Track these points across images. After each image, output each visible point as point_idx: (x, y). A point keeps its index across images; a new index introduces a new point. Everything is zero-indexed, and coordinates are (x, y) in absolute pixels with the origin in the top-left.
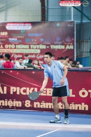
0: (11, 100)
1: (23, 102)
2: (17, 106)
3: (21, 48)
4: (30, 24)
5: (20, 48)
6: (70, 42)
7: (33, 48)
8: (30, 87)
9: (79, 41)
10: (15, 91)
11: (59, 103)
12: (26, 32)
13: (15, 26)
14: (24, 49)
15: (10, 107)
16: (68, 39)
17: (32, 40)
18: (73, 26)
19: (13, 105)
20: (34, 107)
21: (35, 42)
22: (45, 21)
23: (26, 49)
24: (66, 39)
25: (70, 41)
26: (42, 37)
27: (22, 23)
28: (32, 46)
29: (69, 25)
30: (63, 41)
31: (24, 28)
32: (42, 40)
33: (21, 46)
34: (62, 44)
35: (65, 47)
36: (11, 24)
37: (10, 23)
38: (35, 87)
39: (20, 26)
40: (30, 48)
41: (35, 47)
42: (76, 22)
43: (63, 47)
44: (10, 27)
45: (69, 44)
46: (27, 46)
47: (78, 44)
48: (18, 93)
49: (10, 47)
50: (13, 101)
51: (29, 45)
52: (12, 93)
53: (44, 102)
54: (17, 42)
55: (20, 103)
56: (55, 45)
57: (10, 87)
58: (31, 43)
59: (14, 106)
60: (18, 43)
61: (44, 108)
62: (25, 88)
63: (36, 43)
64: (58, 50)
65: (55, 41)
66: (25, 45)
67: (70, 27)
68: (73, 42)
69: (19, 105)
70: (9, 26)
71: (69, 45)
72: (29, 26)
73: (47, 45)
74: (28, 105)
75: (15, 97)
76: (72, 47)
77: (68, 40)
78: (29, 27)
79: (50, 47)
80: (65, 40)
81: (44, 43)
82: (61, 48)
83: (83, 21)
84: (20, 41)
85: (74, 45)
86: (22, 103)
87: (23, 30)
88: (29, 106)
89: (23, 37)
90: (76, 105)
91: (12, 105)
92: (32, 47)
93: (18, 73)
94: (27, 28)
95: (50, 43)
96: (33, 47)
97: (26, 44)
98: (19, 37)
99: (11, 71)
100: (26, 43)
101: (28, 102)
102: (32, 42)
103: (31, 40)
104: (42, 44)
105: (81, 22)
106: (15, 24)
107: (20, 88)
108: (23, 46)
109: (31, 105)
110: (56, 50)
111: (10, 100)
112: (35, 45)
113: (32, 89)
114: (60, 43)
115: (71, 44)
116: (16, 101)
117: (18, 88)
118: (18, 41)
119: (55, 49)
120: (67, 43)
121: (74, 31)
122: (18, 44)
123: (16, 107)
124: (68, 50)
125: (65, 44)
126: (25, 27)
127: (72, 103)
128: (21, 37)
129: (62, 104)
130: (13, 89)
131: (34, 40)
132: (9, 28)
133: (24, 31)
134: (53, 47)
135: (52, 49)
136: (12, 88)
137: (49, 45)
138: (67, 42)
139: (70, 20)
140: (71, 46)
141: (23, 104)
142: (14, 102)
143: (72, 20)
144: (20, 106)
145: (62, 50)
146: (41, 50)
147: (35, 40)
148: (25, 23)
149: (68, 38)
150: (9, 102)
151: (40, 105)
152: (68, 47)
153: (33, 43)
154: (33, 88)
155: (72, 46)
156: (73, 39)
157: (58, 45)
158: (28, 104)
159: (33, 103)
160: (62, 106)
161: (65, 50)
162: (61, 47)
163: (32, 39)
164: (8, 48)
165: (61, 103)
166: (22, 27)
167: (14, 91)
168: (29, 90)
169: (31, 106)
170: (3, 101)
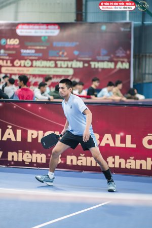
0: (29, 152)
1: (49, 155)
2: (39, 161)
3: (42, 66)
4: (57, 27)
5: (39, 67)
6: (123, 57)
7: (61, 67)
9: (139, 55)
10: (34, 137)
11: (109, 157)
12: (50, 39)
13: (31, 29)
14: (46, 67)
15: (26, 163)
16: (121, 52)
17: (61, 53)
18: (128, 30)
19: (32, 160)
20: (67, 163)
21: (65, 57)
22: (81, 22)
23: (50, 67)
24: (117, 52)
25: (124, 55)
26: (77, 48)
27: (43, 24)
28: (59, 63)
29: (122, 29)
30: (112, 56)
31: (46, 32)
32: (76, 53)
33: (41, 63)
34: (110, 61)
35: (116, 65)
36: (25, 27)
37: (23, 24)
39: (40, 29)
40: (56, 66)
41: (64, 64)
42: (134, 24)
43: (111, 65)
44: (23, 30)
45: (122, 60)
46: (52, 64)
47: (137, 60)
49: (22, 65)
50: (31, 153)
51: (55, 61)
52: (29, 140)
53: (84, 155)
54: (35, 56)
55: (44, 156)
56: (98, 61)
57: (27, 131)
58: (58, 58)
59: (33, 161)
60: (36, 58)
61: (84, 166)
62: (51, 132)
63: (67, 58)
64: (103, 69)
65: (99, 54)
66: (48, 62)
67: (124, 31)
68: (128, 57)
69: (41, 160)
70: (22, 28)
71: (122, 62)
72: (54, 29)
73: (84, 62)
76: (126, 66)
77: (120, 53)
78: (55, 32)
79: (90, 65)
80: (115, 54)
81: (79, 59)
82: (109, 67)
84: (41, 55)
85: (129, 62)
86: (47, 157)
87: (45, 37)
89: (45, 48)
90: (137, 161)
91: (30, 161)
92: (59, 65)
93: (40, 108)
94: (51, 32)
95: (90, 59)
96: (61, 64)
97: (50, 60)
98: (38, 48)
99: (29, 105)
100: (50, 58)
102: (60, 56)
103: (58, 53)
104: (77, 60)
106: (31, 27)
107: (45, 132)
108: (45, 63)
109: (62, 160)
110: (100, 70)
111: (26, 152)
112: (64, 61)
114: (107, 58)
115: (126, 60)
116: (36, 153)
117: (41, 133)
118: (37, 55)
119: (98, 69)
120: (118, 59)
121: (130, 39)
122: (36, 60)
123: (36, 163)
124: (121, 70)
125: (115, 59)
126: (48, 31)
127: (131, 158)
128: (42, 48)
129: (113, 160)
130: (32, 134)
131: (63, 53)
132: (21, 32)
133: (47, 38)
134: (95, 65)
135: (93, 69)
136: (30, 132)
137: (88, 62)
138: (118, 57)
139: (123, 20)
140: (124, 64)
142: (33, 154)
143: (128, 20)
144: (44, 161)
145: (110, 70)
146: (75, 69)
147: (65, 54)
148: (48, 24)
149: (121, 50)
150: (25, 155)
151: (78, 160)
152: (119, 66)
153: (61, 58)
155: (126, 63)
156: (128, 52)
157: (103, 61)
159: (66, 157)
160: (114, 163)
161: (115, 71)
162: (108, 65)
163: (60, 51)
164: (20, 66)
165: (112, 157)
166: (44, 31)
167: (33, 137)
169: (62, 162)
170: (15, 154)
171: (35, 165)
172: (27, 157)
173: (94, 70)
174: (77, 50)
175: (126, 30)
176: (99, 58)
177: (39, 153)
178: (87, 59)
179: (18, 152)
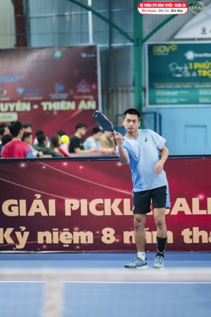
0: (68, 230)
1: (98, 232)
2: (83, 241)
6: (87, 94)
8: (113, 196)
9: (107, 90)
10: (75, 208)
11: (185, 230)
15: (64, 246)
16: (84, 86)
18: (93, 56)
19: (72, 241)
20: (125, 242)
21: (5, 97)
22: (25, 48)
24: (78, 87)
25: (88, 90)
26: (21, 84)
29: (84, 55)
30: (72, 92)
32: (20, 91)
34: (69, 99)
35: (77, 105)
38: (124, 196)
41: (4, 107)
42: (101, 48)
43: (71, 106)
45: (85, 97)
48: (84, 213)
50: (71, 231)
52: (68, 213)
53: (148, 229)
55: (90, 234)
56: (53, 101)
57: (64, 200)
59: (75, 242)
61: (150, 244)
62: (100, 201)
64: (60, 112)
65: (54, 92)
67: (86, 58)
68: (95, 93)
69: (87, 240)
71: (86, 100)
73: (33, 103)
74: (108, 238)
75: (77, 222)
76: (91, 105)
77: (83, 88)
79: (41, 107)
80: (75, 90)
81: (25, 98)
82: (68, 108)
83: (113, 45)
85: (97, 100)
86: (95, 235)
88: (113, 240)
91: (70, 242)
93: (81, 167)
95: (41, 98)
99: (65, 164)
101: (108, 232)
104: (22, 101)
105: (110, 47)
107: (89, 201)
109: (116, 238)
110: (55, 113)
111: (64, 230)
113: (117, 201)
114: (65, 96)
115: (91, 97)
116: (79, 231)
117: (84, 202)
119: (52, 111)
120: (80, 97)
123: (80, 244)
124: (84, 112)
125: (76, 97)
129: (190, 233)
130: (72, 205)
131: (2, 92)
134: (48, 106)
135: (46, 112)
136: (68, 202)
137: (38, 102)
138: (80, 94)
140: (89, 103)
141: (98, 238)
142: (74, 233)
143: (91, 43)
144: (91, 241)
145: (70, 112)
146: (19, 113)
147: (5, 92)
149: (83, 84)
150: (63, 234)
152: (83, 105)
154: (121, 200)
155: (92, 101)
156: (94, 87)
157: (59, 100)
158: (108, 235)
159: (123, 234)
160: (191, 237)
161: (77, 112)
162: (66, 106)
165: (188, 229)
167: (73, 209)
168: (112, 203)
169: (117, 241)
170: (47, 234)
171: (78, 247)
172: (65, 237)
173: (48, 113)
174: (22, 86)
175: (89, 56)
176: (53, 96)
177: (82, 230)
178: (36, 98)
179: (52, 232)
